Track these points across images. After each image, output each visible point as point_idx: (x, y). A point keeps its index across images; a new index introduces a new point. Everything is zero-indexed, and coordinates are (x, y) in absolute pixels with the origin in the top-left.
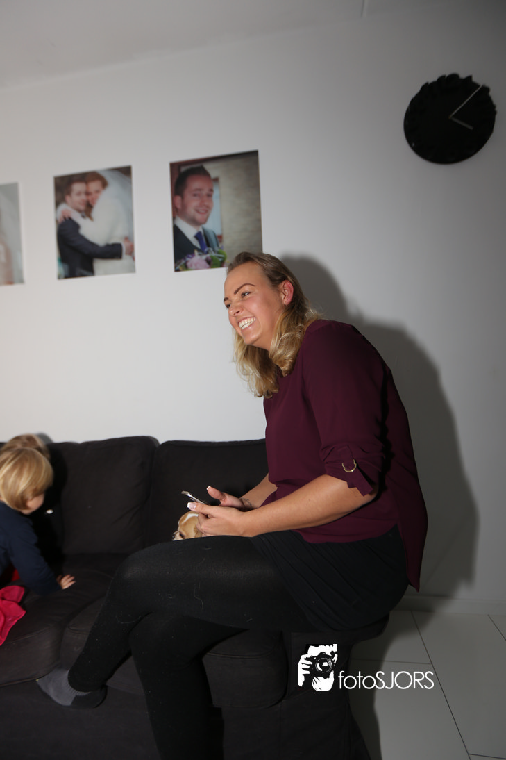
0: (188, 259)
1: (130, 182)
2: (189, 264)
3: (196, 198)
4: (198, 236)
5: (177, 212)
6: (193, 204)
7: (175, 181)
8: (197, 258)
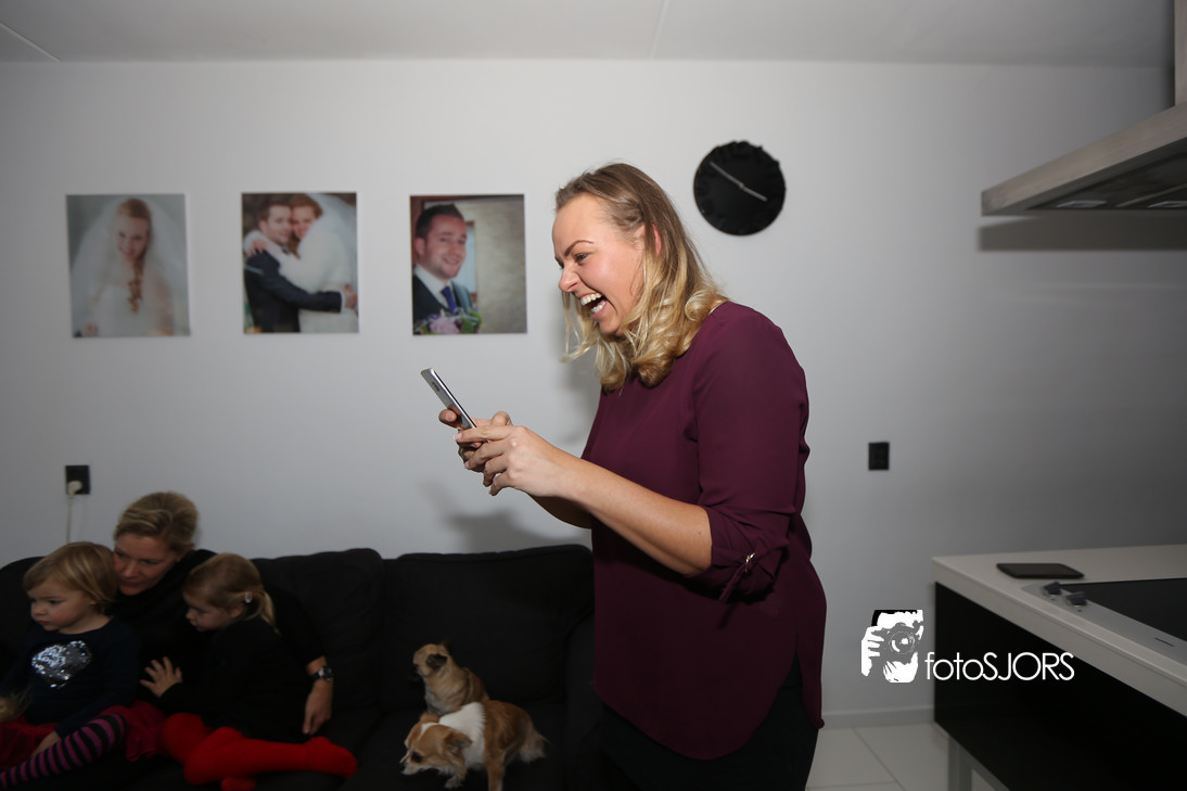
0: (431, 320)
1: (355, 214)
2: (432, 326)
3: (445, 243)
4: (445, 292)
5: (418, 258)
6: (439, 251)
7: (416, 219)
8: (443, 320)
